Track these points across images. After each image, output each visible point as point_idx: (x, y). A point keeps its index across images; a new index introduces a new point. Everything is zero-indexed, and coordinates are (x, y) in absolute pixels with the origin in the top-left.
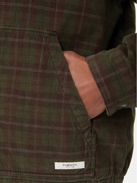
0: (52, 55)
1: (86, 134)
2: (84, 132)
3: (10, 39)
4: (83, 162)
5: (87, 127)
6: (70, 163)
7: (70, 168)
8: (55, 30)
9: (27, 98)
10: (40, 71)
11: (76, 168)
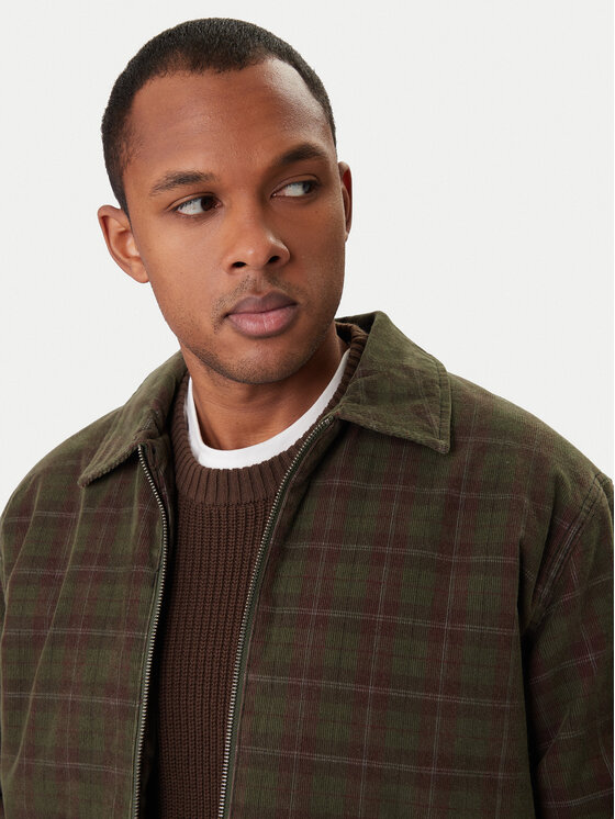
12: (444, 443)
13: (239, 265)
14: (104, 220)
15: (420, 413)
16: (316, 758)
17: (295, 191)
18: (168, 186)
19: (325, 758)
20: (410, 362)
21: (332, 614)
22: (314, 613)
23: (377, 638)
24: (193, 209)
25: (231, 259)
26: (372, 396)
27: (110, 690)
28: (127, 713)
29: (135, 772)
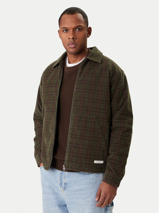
0: (96, 124)
1: (105, 152)
2: (105, 151)
3: (83, 119)
4: (103, 161)
5: (106, 149)
6: (99, 161)
7: (99, 163)
8: (97, 116)
9: (87, 138)
10: (92, 130)
11: (101, 163)
12: (100, 62)
13: (69, 39)
14: (59, 32)
15: (98, 58)
16: (84, 100)
17: (77, 30)
18: (63, 28)
19: (86, 100)
20: (98, 52)
21: (87, 82)
22: (85, 82)
23: (92, 85)
24: (65, 31)
25: (69, 38)
26: (92, 56)
27: (55, 92)
28: (56, 94)
29: (57, 101)
